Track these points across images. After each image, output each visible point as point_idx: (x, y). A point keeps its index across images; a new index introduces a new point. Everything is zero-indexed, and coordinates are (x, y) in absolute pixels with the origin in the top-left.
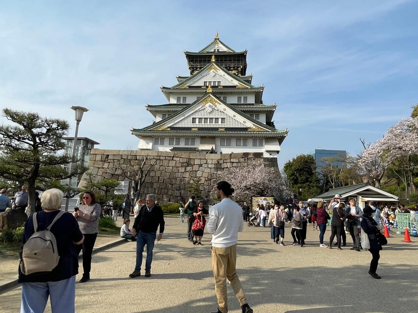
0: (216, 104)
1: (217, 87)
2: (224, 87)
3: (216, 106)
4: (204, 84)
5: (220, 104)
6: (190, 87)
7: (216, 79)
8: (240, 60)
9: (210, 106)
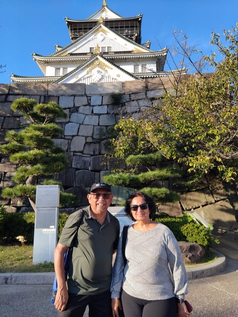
0: (107, 68)
1: (107, 53)
2: (116, 53)
3: (106, 71)
4: (91, 51)
5: (112, 69)
6: (71, 54)
7: (105, 44)
8: (134, 27)
9: (99, 72)
